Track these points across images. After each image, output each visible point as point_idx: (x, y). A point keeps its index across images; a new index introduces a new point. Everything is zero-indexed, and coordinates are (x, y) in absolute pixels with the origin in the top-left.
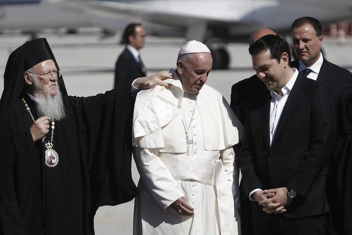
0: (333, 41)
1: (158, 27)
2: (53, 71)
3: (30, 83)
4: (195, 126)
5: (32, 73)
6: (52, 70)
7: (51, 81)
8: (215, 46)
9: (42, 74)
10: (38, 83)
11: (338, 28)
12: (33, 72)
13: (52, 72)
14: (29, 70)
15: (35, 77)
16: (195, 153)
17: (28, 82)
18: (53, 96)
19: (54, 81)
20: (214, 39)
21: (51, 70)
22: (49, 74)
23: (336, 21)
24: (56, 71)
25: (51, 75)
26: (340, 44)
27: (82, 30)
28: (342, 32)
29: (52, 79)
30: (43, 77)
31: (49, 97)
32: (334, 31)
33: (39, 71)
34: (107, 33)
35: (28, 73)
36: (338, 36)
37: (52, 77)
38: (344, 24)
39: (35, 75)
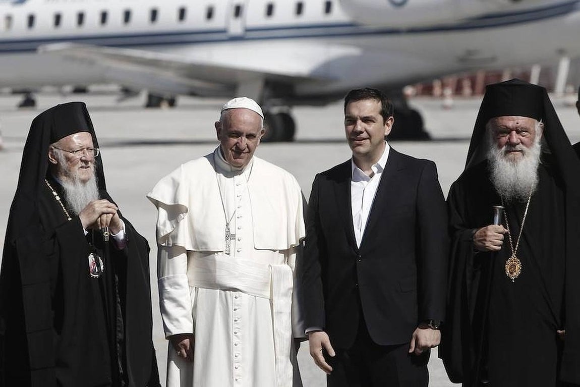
0: (437, 103)
1: (197, 84)
2: (87, 149)
3: (55, 162)
4: (241, 217)
5: (58, 149)
6: (86, 147)
7: (82, 161)
8: (275, 110)
9: (71, 151)
10: (65, 163)
11: (443, 86)
12: (60, 148)
13: (85, 150)
14: (55, 144)
15: (61, 154)
16: (238, 252)
17: (52, 160)
18: (84, 182)
19: (86, 162)
20: (274, 101)
21: (84, 147)
22: (81, 152)
23: (440, 76)
24: (93, 148)
25: (84, 153)
26: (445, 108)
27: (93, 88)
28: (448, 91)
29: (83, 158)
30: (71, 155)
31: (79, 185)
32: (437, 90)
33: (67, 146)
34: (128, 92)
35: (53, 148)
36: (442, 96)
37: (84, 156)
38: (451, 80)
39: (62, 151)
